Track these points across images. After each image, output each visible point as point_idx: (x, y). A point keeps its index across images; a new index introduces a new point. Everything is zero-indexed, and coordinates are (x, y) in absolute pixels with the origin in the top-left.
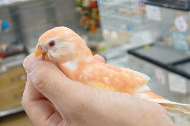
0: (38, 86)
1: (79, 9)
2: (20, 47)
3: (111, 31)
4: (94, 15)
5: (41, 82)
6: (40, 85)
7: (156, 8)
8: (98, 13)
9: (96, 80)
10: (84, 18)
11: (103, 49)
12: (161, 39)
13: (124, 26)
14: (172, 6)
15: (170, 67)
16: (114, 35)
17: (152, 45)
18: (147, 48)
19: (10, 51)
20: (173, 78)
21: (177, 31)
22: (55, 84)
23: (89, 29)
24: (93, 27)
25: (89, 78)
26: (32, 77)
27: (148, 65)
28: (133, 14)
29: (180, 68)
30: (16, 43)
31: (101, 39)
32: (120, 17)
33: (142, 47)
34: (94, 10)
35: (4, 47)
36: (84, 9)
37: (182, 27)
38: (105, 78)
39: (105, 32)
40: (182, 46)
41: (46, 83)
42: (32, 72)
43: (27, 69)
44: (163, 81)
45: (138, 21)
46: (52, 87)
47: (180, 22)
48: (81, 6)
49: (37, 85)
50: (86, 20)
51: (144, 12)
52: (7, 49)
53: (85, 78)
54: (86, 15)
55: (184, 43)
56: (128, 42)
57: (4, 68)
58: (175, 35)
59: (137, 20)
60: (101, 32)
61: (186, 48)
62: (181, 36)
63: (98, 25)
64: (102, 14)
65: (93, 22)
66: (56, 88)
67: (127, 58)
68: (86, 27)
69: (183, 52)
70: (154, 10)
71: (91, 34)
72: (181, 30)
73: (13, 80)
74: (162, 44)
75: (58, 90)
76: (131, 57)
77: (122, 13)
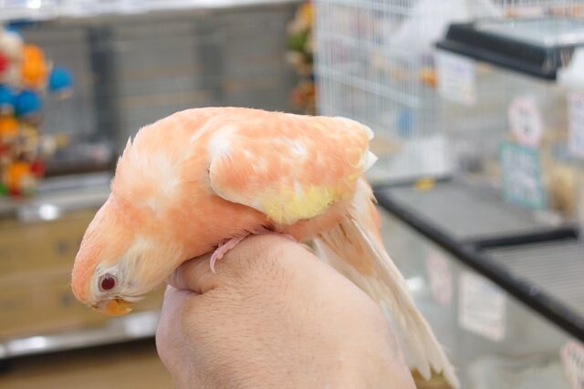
2: (100, 152)
7: (465, 65)
10: (305, 86)
12: (473, 166)
17: (443, 181)
18: (424, 187)
19: (72, 159)
20: (474, 286)
21: (515, 144)
30: (93, 139)
33: (409, 184)
35: (49, 144)
36: (309, 58)
37: (527, 129)
44: (445, 296)
47: (524, 113)
50: (309, 94)
52: (59, 152)
55: (531, 183)
58: (507, 155)
62: (525, 159)
70: (459, 70)
73: (62, 248)
74: (473, 180)
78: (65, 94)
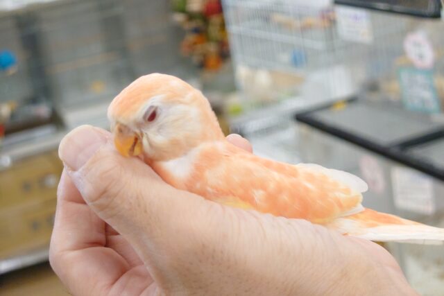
0: (97, 202)
1: (179, 18)
2: (43, 110)
3: (255, 68)
4: (214, 31)
5: (104, 193)
6: (102, 201)
7: (361, 13)
8: (223, 26)
9: (234, 195)
10: (191, 38)
11: (238, 111)
12: (373, 87)
13: (285, 57)
14: (397, 7)
15: (395, 151)
16: (263, 78)
17: (351, 100)
18: (341, 108)
19: (20, 119)
20: (403, 177)
21: (411, 67)
22: (137, 198)
23: (203, 65)
24: (212, 60)
25: (217, 191)
26: (80, 180)
27: (342, 148)
28: (305, 29)
29: (418, 153)
30: (34, 100)
31: (232, 88)
32: (276, 36)
33: (328, 106)
34: (215, 20)
35: (5, 110)
36: (191, 16)
37: (421, 57)
38: (255, 191)
39: (242, 71)
40: (423, 101)
41: (116, 195)
42: (80, 170)
43: (66, 163)
44: (381, 185)
45: (319, 45)
46: (131, 203)
47: (417, 45)
48: (183, 11)
49: (93, 201)
50: (195, 43)
51: (332, 22)
52: (13, 115)
53: (209, 189)
54: (197, 31)
55: (427, 95)
56: (295, 94)
57: (6, 160)
58: (405, 76)
59: (316, 43)
60: (232, 71)
61: (433, 105)
62: (420, 79)
63: (224, 54)
64: (234, 29)
65: (212, 48)
66: (139, 206)
67: (294, 131)
68: (196, 59)
69: (424, 115)
70: (356, 18)
71: (208, 75)
72: (419, 63)
73: (26, 187)
74: (375, 97)
75: (146, 212)
76: (304, 129)
77: (281, 27)
78: (12, 70)
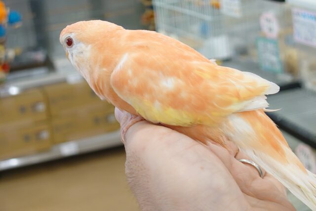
2: (40, 56)
12: (242, 51)
13: (196, 28)
30: (35, 49)
35: (11, 54)
37: (270, 30)
40: (272, 64)
47: (268, 21)
50: (151, 17)
52: (17, 58)
62: (270, 46)
72: (269, 35)
73: (23, 110)
74: (243, 60)
78: (18, 25)
